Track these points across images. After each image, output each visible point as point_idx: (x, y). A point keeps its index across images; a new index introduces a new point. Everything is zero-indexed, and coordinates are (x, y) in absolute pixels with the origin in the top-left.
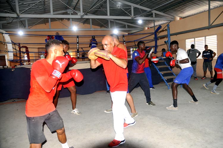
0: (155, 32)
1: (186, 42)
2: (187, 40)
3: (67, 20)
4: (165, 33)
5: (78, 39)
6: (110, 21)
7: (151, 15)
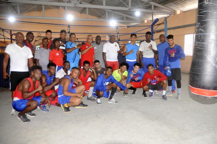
0: (152, 25)
1: (185, 38)
2: (186, 36)
3: (63, 9)
4: (162, 27)
5: (69, 28)
6: (108, 12)
7: (150, 7)
